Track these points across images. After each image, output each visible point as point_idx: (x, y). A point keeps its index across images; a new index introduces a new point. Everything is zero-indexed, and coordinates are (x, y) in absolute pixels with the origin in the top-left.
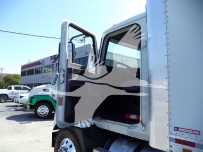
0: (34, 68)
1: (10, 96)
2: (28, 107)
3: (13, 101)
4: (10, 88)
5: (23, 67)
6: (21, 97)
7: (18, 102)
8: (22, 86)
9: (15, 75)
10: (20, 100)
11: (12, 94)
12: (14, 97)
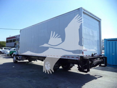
0: (12, 39)
1: (2, 52)
2: (9, 55)
3: (4, 54)
4: (2, 49)
5: (7, 39)
6: (7, 52)
7: (6, 54)
8: (7, 48)
9: (3, 42)
10: (7, 53)
11: (3, 51)
12: (4, 52)
